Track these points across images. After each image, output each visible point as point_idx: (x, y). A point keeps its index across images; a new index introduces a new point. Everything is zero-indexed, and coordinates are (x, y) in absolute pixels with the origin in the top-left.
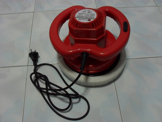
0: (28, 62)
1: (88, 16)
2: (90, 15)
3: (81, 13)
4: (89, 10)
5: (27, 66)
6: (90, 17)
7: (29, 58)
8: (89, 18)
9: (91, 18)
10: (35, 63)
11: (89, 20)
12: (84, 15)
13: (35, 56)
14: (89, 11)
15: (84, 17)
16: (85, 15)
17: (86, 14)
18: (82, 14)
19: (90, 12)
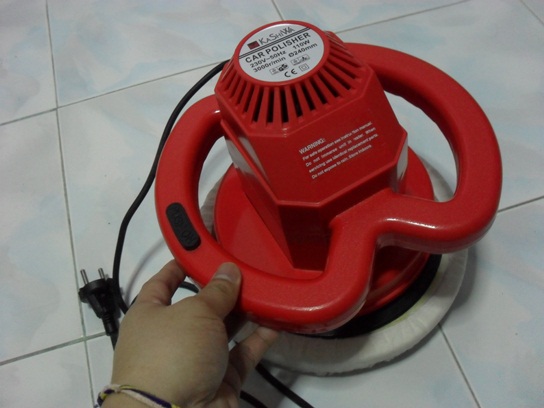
0: (83, 323)
1: (272, 53)
2: (268, 62)
3: (304, 50)
4: (289, 73)
5: (80, 340)
6: (261, 55)
7: (80, 305)
8: (264, 51)
9: (256, 54)
10: (110, 326)
11: (253, 45)
12: (290, 49)
13: (103, 295)
14: (289, 70)
15: (281, 44)
16: (288, 52)
17: (286, 56)
18: (298, 49)
19: (281, 70)
